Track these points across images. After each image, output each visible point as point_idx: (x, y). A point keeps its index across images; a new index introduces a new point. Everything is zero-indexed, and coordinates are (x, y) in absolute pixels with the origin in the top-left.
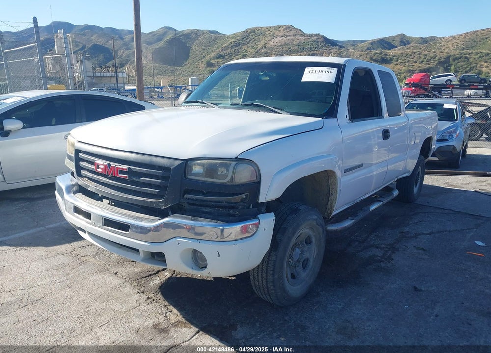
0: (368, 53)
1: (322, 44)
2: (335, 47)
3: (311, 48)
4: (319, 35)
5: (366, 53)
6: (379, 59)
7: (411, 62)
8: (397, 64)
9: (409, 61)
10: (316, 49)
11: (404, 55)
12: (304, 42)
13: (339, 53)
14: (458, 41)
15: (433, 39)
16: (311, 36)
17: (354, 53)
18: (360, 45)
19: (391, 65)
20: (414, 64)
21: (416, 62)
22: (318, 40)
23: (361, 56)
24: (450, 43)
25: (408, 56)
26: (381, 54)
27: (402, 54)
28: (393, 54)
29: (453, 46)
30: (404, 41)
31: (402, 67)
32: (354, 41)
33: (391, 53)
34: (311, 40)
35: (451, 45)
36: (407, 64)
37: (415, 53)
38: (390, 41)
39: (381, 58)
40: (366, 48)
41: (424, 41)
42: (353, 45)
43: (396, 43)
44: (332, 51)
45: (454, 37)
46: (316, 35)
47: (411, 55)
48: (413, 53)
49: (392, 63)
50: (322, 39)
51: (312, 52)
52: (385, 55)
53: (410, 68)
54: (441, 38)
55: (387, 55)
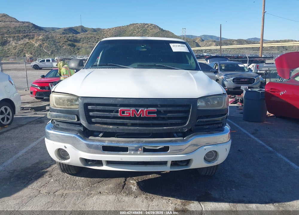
0: (65, 36)
1: (32, 29)
2: (42, 31)
3: (25, 31)
4: (29, 22)
5: (64, 36)
6: (72, 40)
7: (91, 42)
8: (83, 43)
9: (90, 41)
10: (29, 32)
11: (86, 38)
12: (19, 27)
13: (46, 35)
14: (112, 31)
15: (99, 29)
16: (24, 23)
17: (56, 36)
18: (57, 31)
19: (80, 43)
20: (93, 43)
21: (94, 42)
22: (29, 26)
23: (61, 37)
24: (109, 32)
25: (89, 39)
26: (73, 36)
27: (85, 37)
28: (80, 37)
29: (110, 34)
30: (84, 30)
31: (87, 44)
32: (53, 28)
33: (79, 36)
34: (23, 26)
35: (109, 34)
36: (89, 43)
37: (92, 37)
38: (75, 29)
39: (74, 39)
40: (62, 33)
41: (95, 30)
42: (53, 30)
43: (79, 30)
44: (41, 34)
45: (110, 29)
46: (27, 22)
47: (90, 38)
48: (91, 37)
49: (80, 42)
50: (32, 25)
51: (27, 34)
52: (76, 37)
53: (91, 46)
54: (104, 29)
55: (77, 38)
